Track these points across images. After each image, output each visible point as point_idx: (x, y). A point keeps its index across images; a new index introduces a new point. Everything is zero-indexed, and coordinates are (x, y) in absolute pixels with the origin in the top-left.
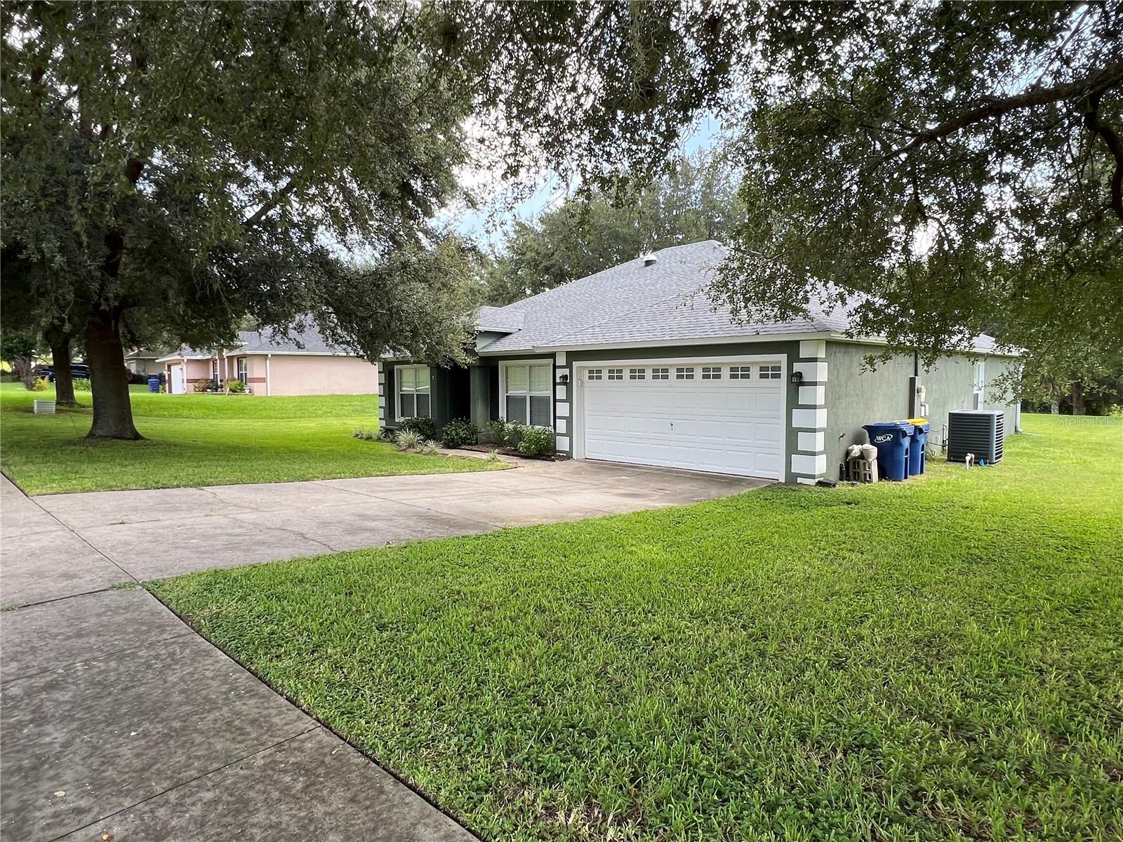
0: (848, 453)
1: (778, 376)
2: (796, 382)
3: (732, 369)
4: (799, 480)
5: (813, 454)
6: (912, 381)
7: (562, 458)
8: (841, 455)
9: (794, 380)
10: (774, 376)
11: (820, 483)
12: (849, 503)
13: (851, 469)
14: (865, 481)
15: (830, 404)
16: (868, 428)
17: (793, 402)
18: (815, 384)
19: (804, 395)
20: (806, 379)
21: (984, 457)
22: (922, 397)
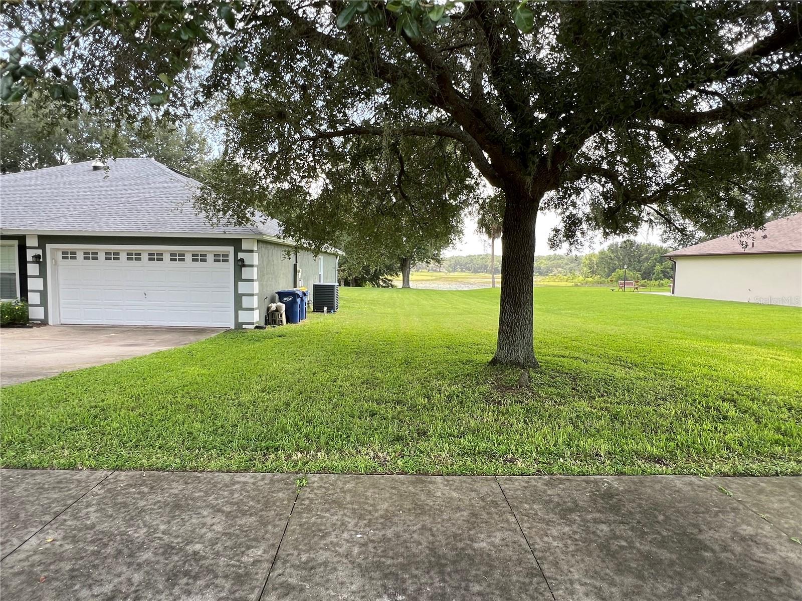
0: (268, 309)
1: (227, 261)
2: (240, 265)
3: (193, 255)
4: (244, 326)
5: (252, 309)
6: (295, 266)
7: (38, 325)
8: (266, 310)
9: (240, 263)
10: (224, 261)
11: (257, 327)
12: (280, 336)
13: (271, 318)
14: (279, 325)
15: (260, 279)
16: (279, 293)
17: (238, 277)
18: (252, 266)
19: (246, 273)
20: (246, 263)
21: (331, 308)
22: (299, 276)
